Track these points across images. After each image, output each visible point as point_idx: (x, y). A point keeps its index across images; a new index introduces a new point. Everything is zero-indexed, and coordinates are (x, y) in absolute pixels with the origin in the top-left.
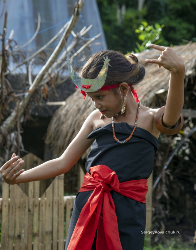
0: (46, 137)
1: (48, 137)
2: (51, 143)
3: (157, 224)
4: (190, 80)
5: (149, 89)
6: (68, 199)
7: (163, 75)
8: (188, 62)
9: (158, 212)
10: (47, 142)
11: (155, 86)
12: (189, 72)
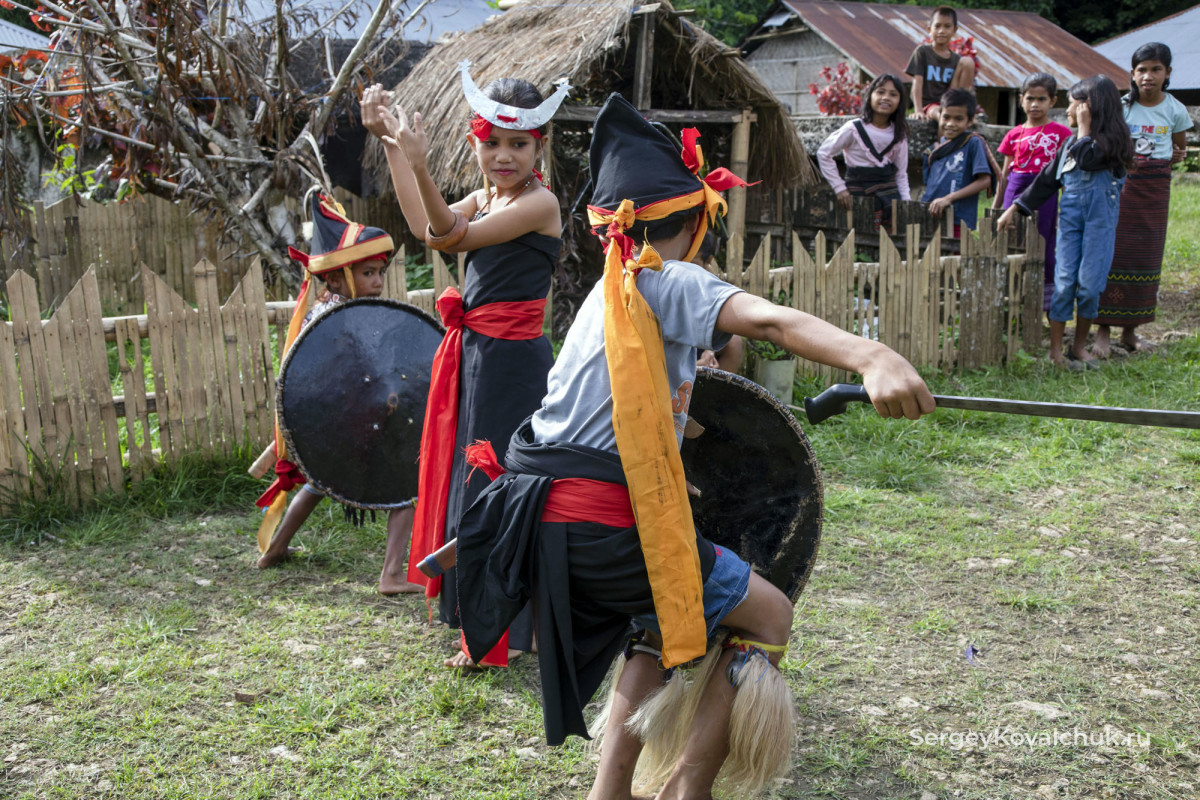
0: (363, 157)
1: (366, 157)
2: (373, 168)
3: (561, 304)
4: (610, 56)
5: (541, 76)
6: (414, 297)
7: (565, 47)
8: (607, 24)
9: (563, 285)
10: (366, 165)
11: (552, 69)
12: (610, 44)
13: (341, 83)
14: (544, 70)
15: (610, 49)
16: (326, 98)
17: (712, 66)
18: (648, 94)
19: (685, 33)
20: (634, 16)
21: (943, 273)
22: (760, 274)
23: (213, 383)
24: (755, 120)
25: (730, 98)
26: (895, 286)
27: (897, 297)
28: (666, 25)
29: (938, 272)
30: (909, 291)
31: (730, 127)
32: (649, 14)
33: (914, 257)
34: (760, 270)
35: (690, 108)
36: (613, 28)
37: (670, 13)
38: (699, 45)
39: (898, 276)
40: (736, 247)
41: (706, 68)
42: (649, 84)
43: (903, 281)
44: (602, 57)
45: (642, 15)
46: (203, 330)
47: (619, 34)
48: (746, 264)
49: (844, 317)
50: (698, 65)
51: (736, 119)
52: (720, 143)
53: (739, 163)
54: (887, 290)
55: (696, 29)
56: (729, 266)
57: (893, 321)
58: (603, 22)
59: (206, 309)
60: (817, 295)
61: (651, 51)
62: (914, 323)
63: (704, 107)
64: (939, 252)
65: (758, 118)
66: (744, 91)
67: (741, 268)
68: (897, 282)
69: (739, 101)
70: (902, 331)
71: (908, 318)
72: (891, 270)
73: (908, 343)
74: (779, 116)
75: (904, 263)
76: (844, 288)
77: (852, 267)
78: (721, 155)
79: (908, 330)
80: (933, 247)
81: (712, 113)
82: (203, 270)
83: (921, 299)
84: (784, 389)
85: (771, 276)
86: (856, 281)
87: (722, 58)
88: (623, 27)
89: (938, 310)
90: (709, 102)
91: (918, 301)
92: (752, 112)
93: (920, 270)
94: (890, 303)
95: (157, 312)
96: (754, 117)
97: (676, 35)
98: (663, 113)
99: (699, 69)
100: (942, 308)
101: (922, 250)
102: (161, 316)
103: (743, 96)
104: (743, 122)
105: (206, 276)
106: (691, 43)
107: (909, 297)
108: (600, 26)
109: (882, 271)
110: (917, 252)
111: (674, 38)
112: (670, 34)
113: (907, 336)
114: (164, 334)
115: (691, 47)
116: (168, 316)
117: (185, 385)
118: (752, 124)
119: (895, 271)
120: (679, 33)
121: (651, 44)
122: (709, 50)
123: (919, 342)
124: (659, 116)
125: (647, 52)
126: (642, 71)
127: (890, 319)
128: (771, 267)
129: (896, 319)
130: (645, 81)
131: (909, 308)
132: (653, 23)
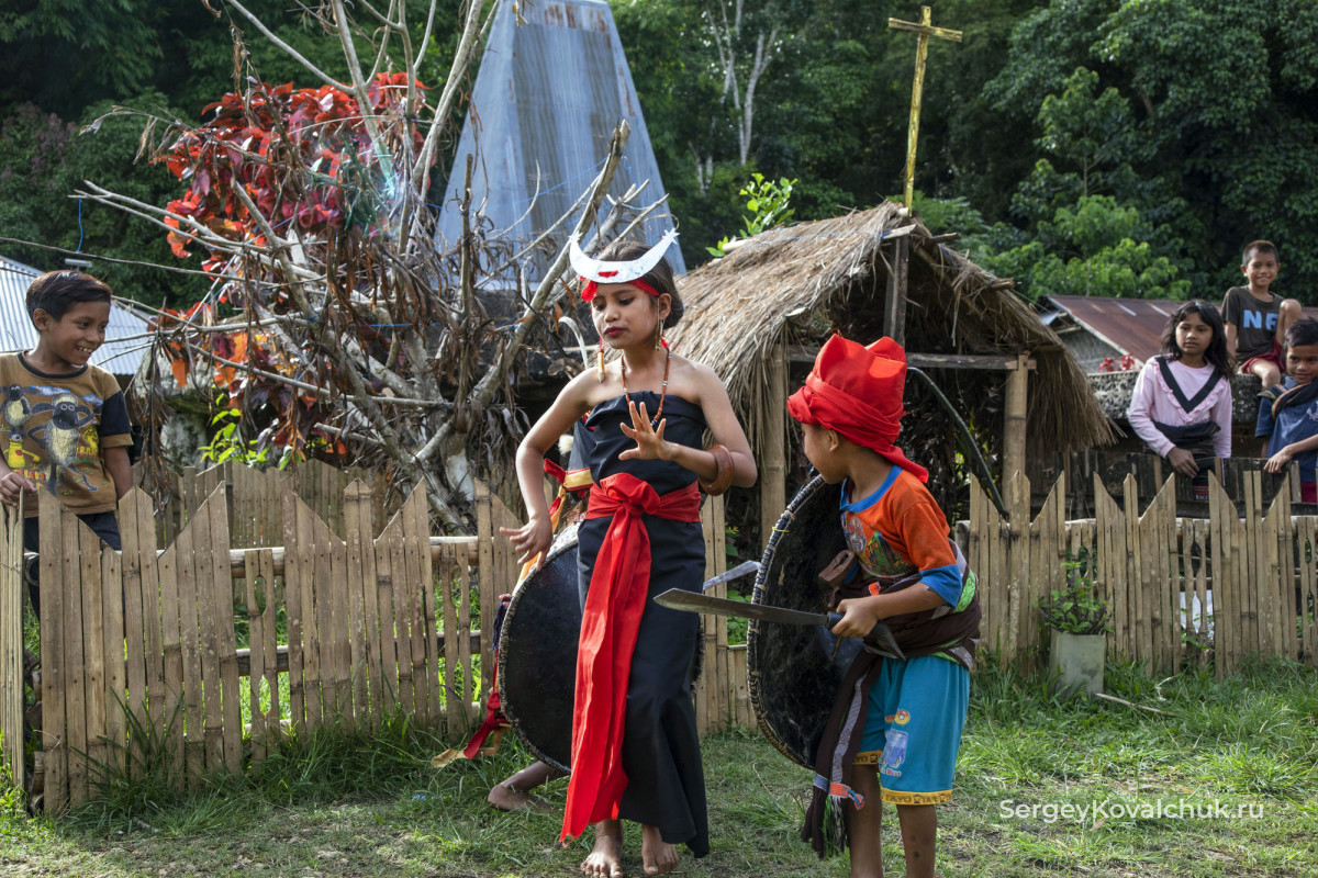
4: (855, 284)
5: (772, 309)
7: (801, 277)
8: (852, 250)
11: (785, 300)
12: (854, 271)
13: (535, 308)
14: (775, 302)
15: (855, 276)
16: (518, 326)
17: (979, 304)
18: (902, 333)
19: (946, 264)
20: (884, 241)
21: (1295, 536)
22: (1053, 527)
23: (360, 635)
24: (1034, 367)
25: (1002, 342)
26: (1233, 550)
27: (1236, 563)
28: (922, 253)
29: (1290, 534)
30: (1252, 557)
31: (1003, 376)
32: (902, 238)
33: (1255, 513)
34: (1053, 520)
35: (953, 351)
36: (860, 253)
37: (927, 239)
38: (963, 276)
39: (1235, 536)
40: (1020, 488)
41: (973, 307)
42: (903, 322)
43: (1243, 543)
44: (846, 288)
45: (893, 240)
46: (350, 568)
47: (867, 260)
48: (1035, 511)
49: (1166, 586)
50: (962, 301)
51: (1010, 365)
52: (991, 395)
53: (1016, 418)
54: (1222, 554)
55: (959, 257)
56: (1012, 514)
57: (1232, 596)
58: (848, 248)
59: (356, 542)
60: (1129, 555)
61: (905, 282)
62: (1262, 599)
63: (968, 351)
64: (1288, 508)
65: (1038, 366)
66: (1019, 332)
67: (1028, 515)
68: (1235, 545)
69: (1014, 345)
70: (1245, 609)
71: (1253, 593)
72: (1226, 529)
73: (1254, 626)
74: (1065, 361)
75: (1243, 520)
76: (1164, 548)
77: (1174, 523)
78: (992, 410)
79: (1253, 609)
80: (1279, 503)
81: (979, 358)
82: (355, 493)
83: (1268, 568)
84: (1093, 673)
85: (1067, 529)
86: (1180, 540)
87: (992, 292)
88: (870, 254)
89: (1293, 584)
90: (976, 347)
91: (1265, 572)
92: (1030, 357)
93: (1265, 530)
94: (1227, 572)
95: (297, 544)
96: (1032, 364)
97: (934, 265)
98: (921, 357)
99: (964, 307)
100: (1298, 582)
101: (1266, 506)
102: (301, 548)
103: (1019, 339)
104: (1019, 370)
105: (358, 500)
106: (952, 275)
107: (1252, 565)
108: (843, 253)
109: (1214, 529)
110: (1259, 506)
111: (931, 270)
112: (927, 265)
113: (1252, 616)
114: (304, 570)
115: (952, 280)
116: (310, 548)
117: (326, 635)
118: (1030, 373)
119: (1232, 530)
120: (939, 262)
121: (904, 274)
122: (975, 281)
123: (1270, 625)
124: (916, 360)
125: (900, 284)
126: (894, 307)
127: (1228, 592)
128: (1067, 519)
129: (1236, 593)
130: (897, 318)
131: (1253, 579)
132: (906, 250)
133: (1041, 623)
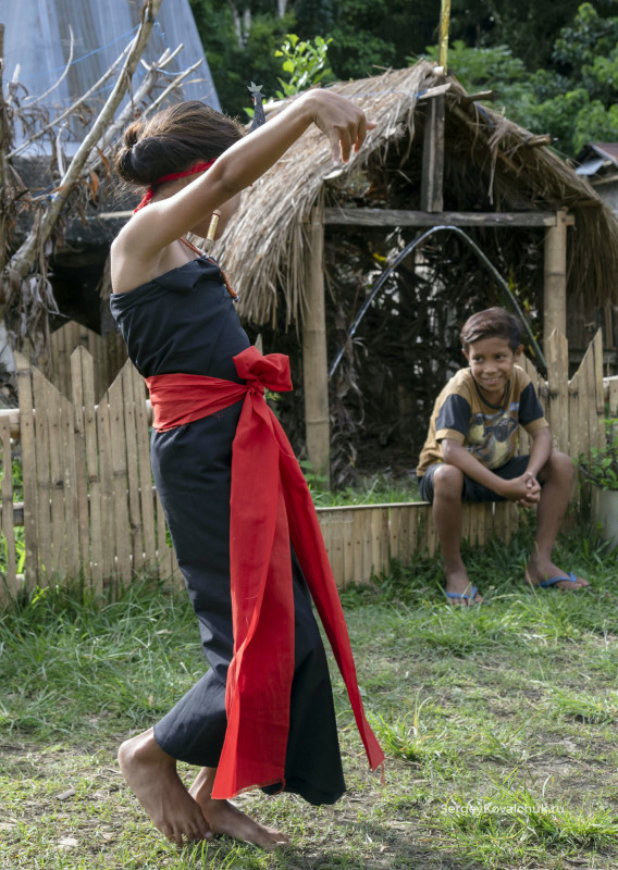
3: (340, 448)
4: (392, 146)
5: (310, 171)
8: (388, 111)
9: (341, 424)
11: (322, 163)
12: (391, 131)
13: (72, 177)
14: (313, 165)
15: (391, 137)
16: (55, 195)
17: (516, 160)
18: (440, 193)
19: (481, 121)
20: (420, 101)
22: (591, 384)
24: (573, 223)
25: (540, 198)
28: (459, 112)
31: (542, 232)
32: (437, 97)
34: (591, 377)
35: (491, 209)
36: (397, 114)
37: (463, 98)
38: (499, 133)
40: (558, 347)
41: (509, 162)
42: (440, 182)
44: (382, 148)
45: (429, 100)
47: (403, 120)
48: (573, 367)
50: (498, 159)
51: (548, 221)
52: (530, 252)
53: (555, 275)
55: (495, 114)
56: (550, 372)
58: (383, 109)
61: (442, 142)
63: (506, 208)
65: (577, 221)
66: (556, 188)
67: (566, 373)
69: (552, 201)
74: (603, 216)
78: (532, 267)
81: (518, 215)
85: (605, 385)
87: (528, 148)
88: (406, 115)
90: (514, 204)
92: (569, 213)
96: (571, 220)
97: (470, 123)
98: (459, 216)
99: (500, 164)
103: (556, 195)
104: (557, 226)
106: (488, 132)
108: (379, 114)
111: (467, 128)
112: (463, 123)
115: (489, 137)
118: (569, 228)
120: (475, 121)
121: (441, 134)
122: (512, 138)
124: (454, 220)
125: (437, 144)
126: (432, 167)
128: (605, 375)
130: (435, 178)
132: (442, 109)
133: (581, 480)
